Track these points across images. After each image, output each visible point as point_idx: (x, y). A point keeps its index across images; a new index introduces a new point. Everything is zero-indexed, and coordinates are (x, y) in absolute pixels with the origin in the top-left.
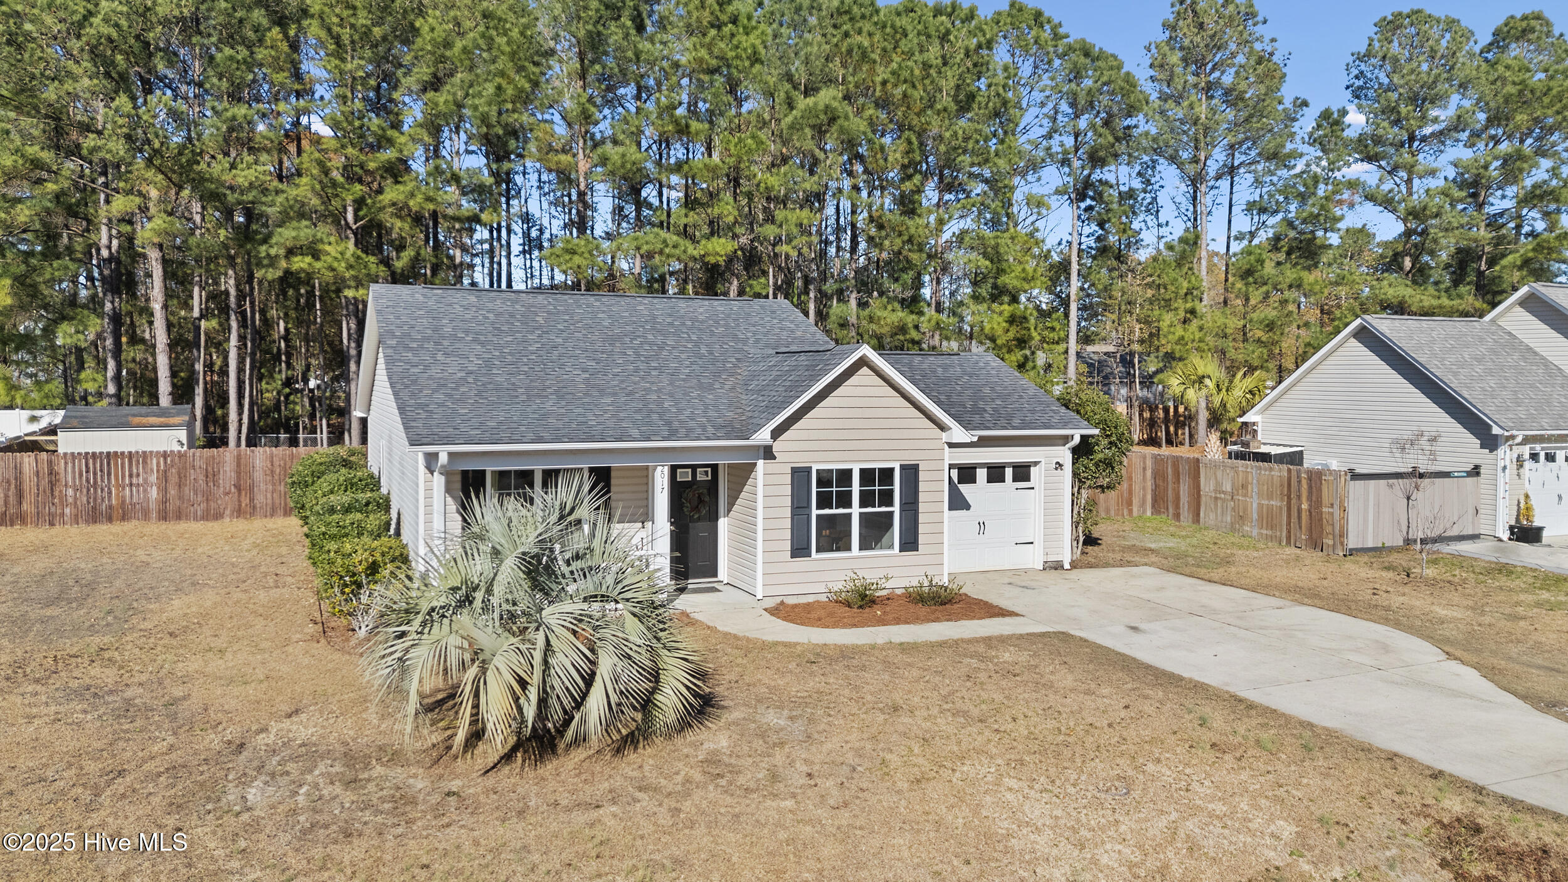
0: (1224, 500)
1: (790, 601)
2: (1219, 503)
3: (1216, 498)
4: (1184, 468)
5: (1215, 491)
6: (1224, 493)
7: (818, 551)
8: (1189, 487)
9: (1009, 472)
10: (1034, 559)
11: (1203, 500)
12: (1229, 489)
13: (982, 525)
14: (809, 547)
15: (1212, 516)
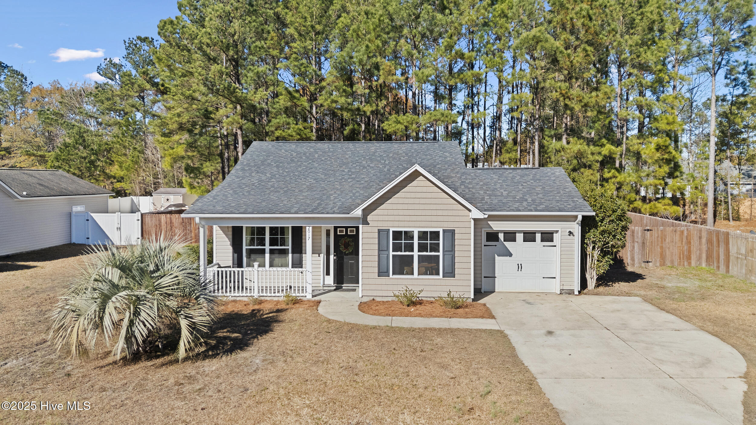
0: (742, 259)
1: (378, 299)
2: (739, 261)
3: (737, 258)
4: (722, 238)
5: (737, 253)
6: (742, 254)
7: (393, 274)
8: (724, 250)
9: (538, 236)
10: (555, 287)
11: (731, 258)
12: (744, 253)
13: (520, 267)
14: (388, 271)
15: (735, 269)
